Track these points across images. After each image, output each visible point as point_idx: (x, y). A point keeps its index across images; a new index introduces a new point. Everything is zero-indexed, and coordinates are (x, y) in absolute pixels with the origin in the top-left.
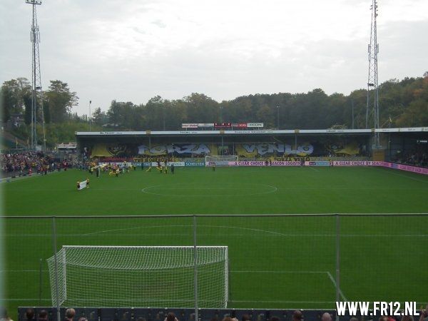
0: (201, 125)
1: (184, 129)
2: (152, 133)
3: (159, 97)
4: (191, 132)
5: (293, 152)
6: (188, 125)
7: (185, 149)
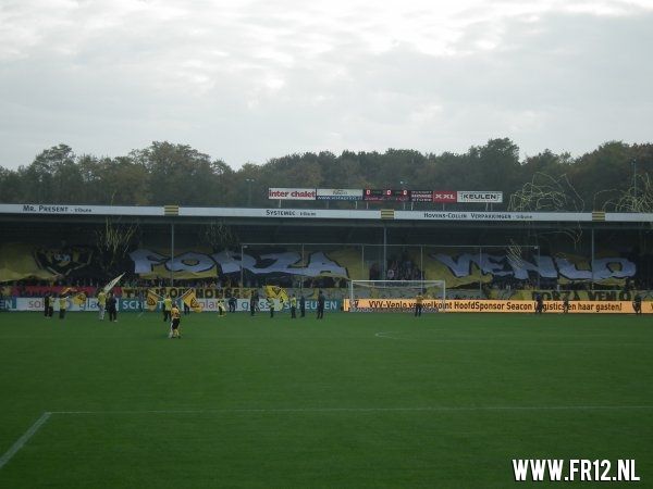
0: (324, 193)
1: (274, 204)
2: (184, 211)
3: (66, 149)
4: (298, 213)
5: (584, 275)
6: (289, 194)
7: (269, 263)
